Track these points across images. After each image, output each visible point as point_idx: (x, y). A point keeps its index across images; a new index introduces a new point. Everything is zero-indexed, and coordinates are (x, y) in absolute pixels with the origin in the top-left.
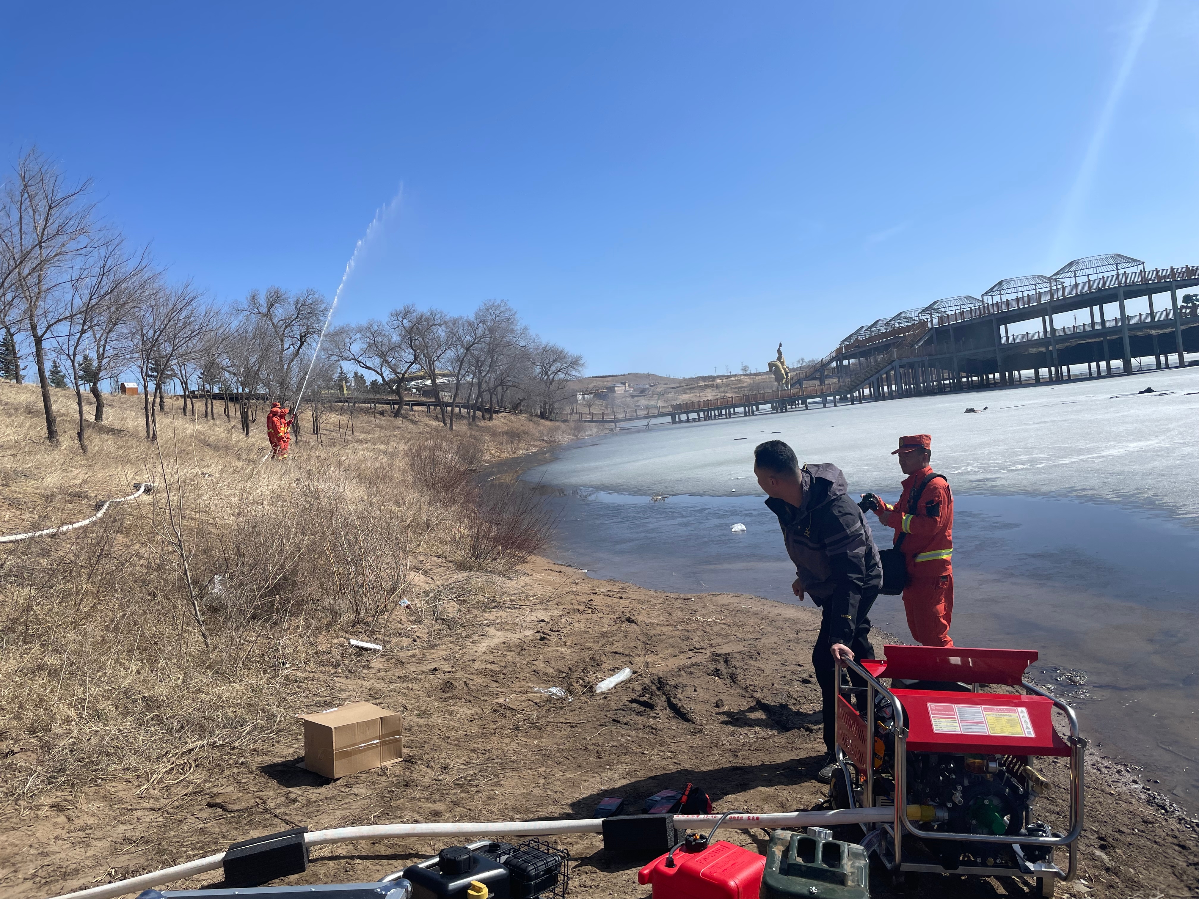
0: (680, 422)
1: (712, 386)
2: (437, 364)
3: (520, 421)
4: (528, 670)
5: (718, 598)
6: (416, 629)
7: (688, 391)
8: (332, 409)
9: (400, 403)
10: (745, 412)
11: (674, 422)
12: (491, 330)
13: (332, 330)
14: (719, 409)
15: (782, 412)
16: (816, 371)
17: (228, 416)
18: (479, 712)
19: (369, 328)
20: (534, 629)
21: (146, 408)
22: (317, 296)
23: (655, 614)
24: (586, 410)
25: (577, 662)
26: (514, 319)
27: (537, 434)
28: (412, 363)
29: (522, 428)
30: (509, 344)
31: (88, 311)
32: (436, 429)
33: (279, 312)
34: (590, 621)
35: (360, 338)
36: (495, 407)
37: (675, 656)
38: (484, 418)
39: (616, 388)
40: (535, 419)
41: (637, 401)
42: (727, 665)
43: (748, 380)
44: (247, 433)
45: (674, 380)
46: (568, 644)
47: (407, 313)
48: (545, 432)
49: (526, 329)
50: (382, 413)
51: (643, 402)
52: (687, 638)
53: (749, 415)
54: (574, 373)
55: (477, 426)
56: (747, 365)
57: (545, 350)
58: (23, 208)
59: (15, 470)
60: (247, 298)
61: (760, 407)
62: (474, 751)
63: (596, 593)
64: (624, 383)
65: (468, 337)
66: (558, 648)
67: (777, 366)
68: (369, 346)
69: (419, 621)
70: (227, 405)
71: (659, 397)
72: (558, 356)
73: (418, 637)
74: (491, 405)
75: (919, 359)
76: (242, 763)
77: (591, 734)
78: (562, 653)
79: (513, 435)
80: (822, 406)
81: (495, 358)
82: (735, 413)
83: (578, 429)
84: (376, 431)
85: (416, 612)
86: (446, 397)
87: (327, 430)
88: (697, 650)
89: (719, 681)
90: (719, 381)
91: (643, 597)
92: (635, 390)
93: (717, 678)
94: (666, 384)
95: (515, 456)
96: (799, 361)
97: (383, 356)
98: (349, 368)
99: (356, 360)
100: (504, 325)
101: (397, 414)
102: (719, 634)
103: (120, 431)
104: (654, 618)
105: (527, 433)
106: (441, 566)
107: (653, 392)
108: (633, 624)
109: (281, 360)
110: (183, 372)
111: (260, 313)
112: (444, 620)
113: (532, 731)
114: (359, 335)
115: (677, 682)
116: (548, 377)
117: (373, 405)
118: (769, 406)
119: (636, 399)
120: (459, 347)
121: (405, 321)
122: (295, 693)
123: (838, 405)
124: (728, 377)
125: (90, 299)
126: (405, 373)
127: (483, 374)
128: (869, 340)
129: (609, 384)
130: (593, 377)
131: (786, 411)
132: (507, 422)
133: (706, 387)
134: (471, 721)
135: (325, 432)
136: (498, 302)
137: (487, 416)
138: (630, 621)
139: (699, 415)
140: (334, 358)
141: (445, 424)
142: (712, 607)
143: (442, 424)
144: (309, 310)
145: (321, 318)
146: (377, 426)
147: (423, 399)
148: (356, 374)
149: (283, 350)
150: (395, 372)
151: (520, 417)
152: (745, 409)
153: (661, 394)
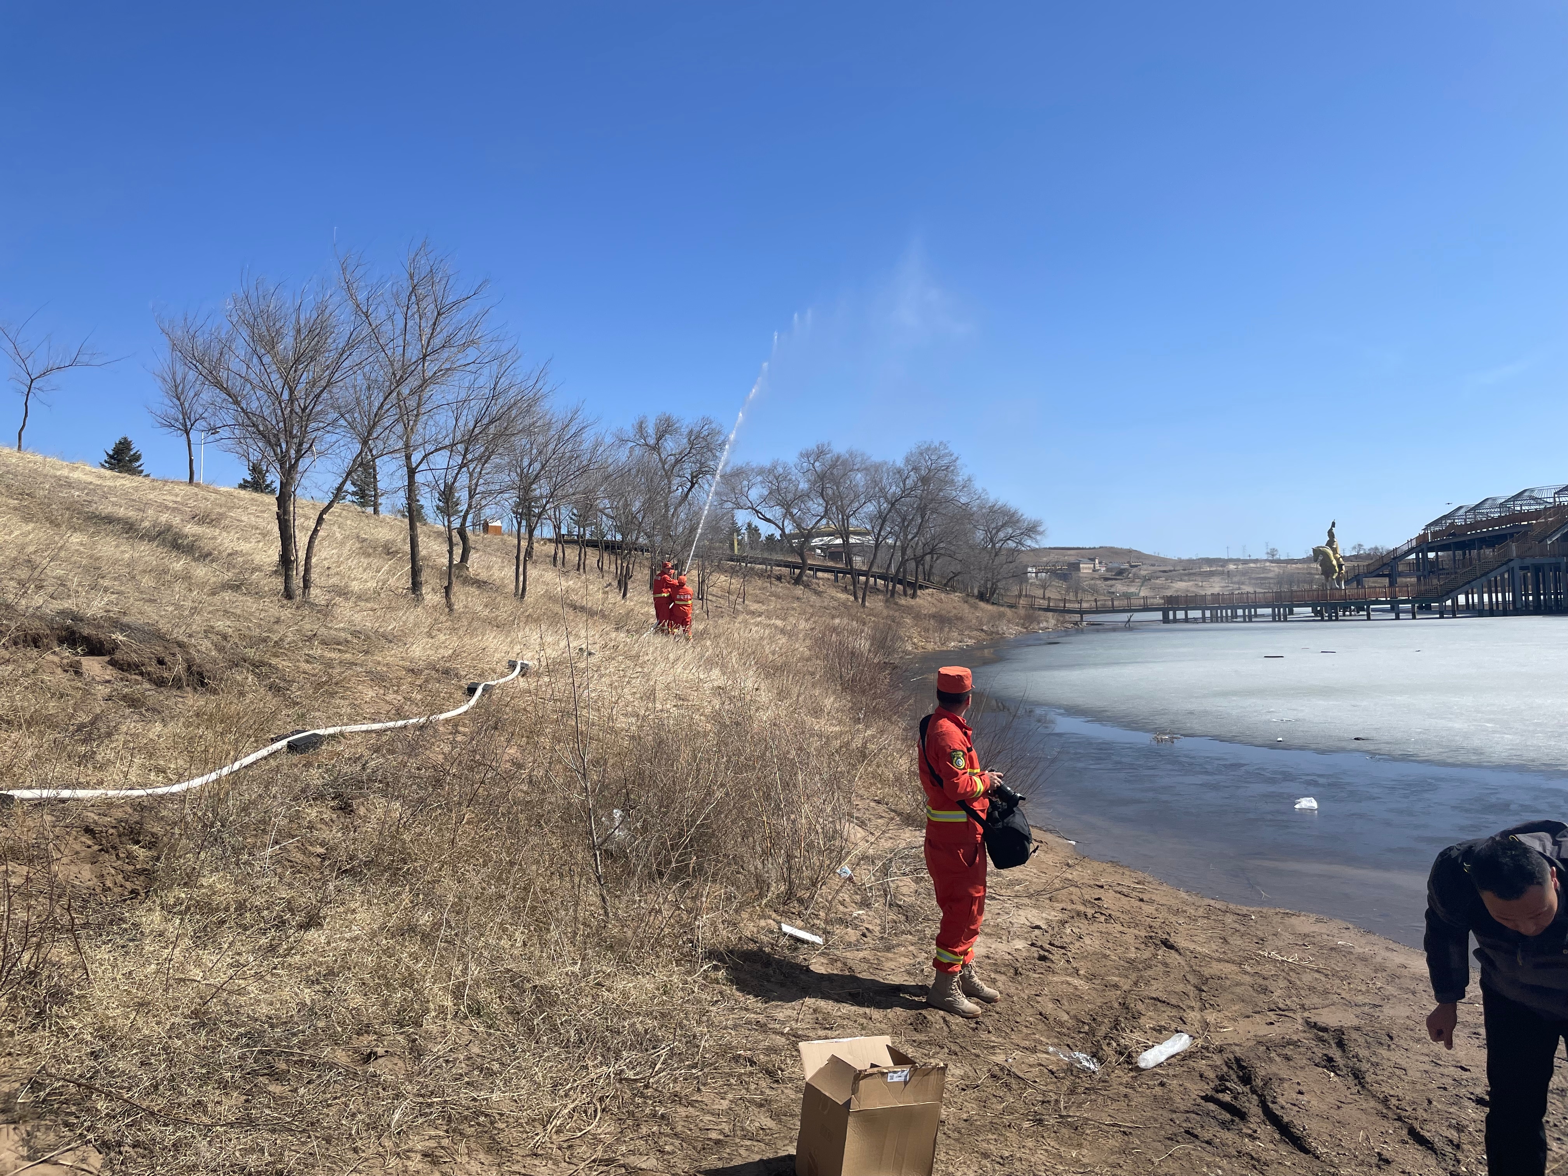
0: (1175, 621)
1: (1222, 573)
2: (852, 520)
3: (953, 602)
4: (1030, 1011)
5: (1294, 920)
6: (865, 917)
7: (1186, 578)
8: (720, 569)
9: (802, 567)
10: (1273, 615)
11: (1166, 620)
12: (925, 480)
13: (728, 470)
14: (1234, 608)
15: (1330, 620)
16: (1385, 564)
17: (601, 569)
18: (970, 1074)
19: (771, 471)
20: (1026, 939)
21: (518, 558)
22: (713, 426)
23: (1202, 938)
24: (1039, 592)
25: (1100, 1007)
26: (954, 466)
27: (974, 621)
28: (822, 518)
29: (954, 611)
30: (948, 501)
31: (470, 439)
32: (844, 604)
33: (671, 445)
34: (1105, 935)
35: (761, 482)
36: (921, 580)
37: (1248, 1017)
38: (905, 594)
39: (1081, 566)
40: (972, 600)
41: (1111, 586)
42: (1344, 1051)
43: (1276, 569)
44: (624, 595)
45: (1164, 561)
46: (1081, 972)
47: (820, 453)
48: (985, 620)
49: (969, 480)
50: (779, 578)
51: (1120, 587)
52: (1265, 990)
53: (1280, 621)
54: (1029, 542)
55: (896, 604)
56: (1276, 548)
57: (992, 510)
58: (409, 314)
59: (376, 631)
60: (633, 425)
61: (1296, 610)
62: (985, 1155)
63: (1102, 887)
64: (1093, 560)
65: (894, 488)
66: (1069, 979)
67: (1326, 555)
68: (770, 493)
69: (865, 904)
70: (602, 556)
71: (1143, 583)
72: (1010, 518)
73: (867, 929)
74: (917, 578)
75: (1553, 560)
76: (663, 1116)
77: (1157, 1153)
78: (1076, 988)
79: (943, 620)
80: (1393, 616)
81: (927, 518)
82: (1256, 615)
83: (1029, 619)
84: (771, 601)
85: (860, 889)
86: (858, 562)
87: (713, 595)
88: (1281, 1012)
89: (1336, 1079)
90: (1232, 567)
91: (1174, 903)
92: (1108, 570)
93: (1332, 1074)
94: (1153, 565)
95: (945, 648)
96: (1354, 548)
97: (787, 506)
98: (742, 518)
99: (753, 509)
100: (942, 474)
101: (797, 581)
102: (1312, 989)
103: (485, 582)
104: (1202, 945)
105: (961, 618)
106: (882, 817)
107: (1134, 575)
108: (1173, 951)
109: (666, 505)
110: (557, 513)
111: (647, 445)
112: (900, 907)
113: (1064, 1130)
114: (759, 478)
115: (1269, 1071)
116: (994, 545)
117: (769, 567)
118: (1310, 609)
119: (1109, 582)
120: (882, 500)
121: (817, 464)
122: (717, 1002)
123: (1417, 617)
124: (1245, 562)
125: (475, 427)
126: (812, 528)
127: (910, 537)
128: (1471, 527)
129: (1072, 559)
130: (1050, 548)
131: (1337, 620)
132: (935, 602)
133: (1212, 574)
134: (964, 1090)
135: (710, 597)
136: (936, 443)
137: (910, 592)
138: (1168, 945)
139: (1204, 614)
140: (729, 505)
141: (856, 598)
142: (1287, 937)
143: (852, 598)
144: (704, 444)
145: (718, 454)
146: (773, 594)
147: (831, 564)
148: (749, 525)
149: (670, 492)
150: (798, 526)
151: (952, 596)
152: (1274, 611)
153: (1146, 580)
